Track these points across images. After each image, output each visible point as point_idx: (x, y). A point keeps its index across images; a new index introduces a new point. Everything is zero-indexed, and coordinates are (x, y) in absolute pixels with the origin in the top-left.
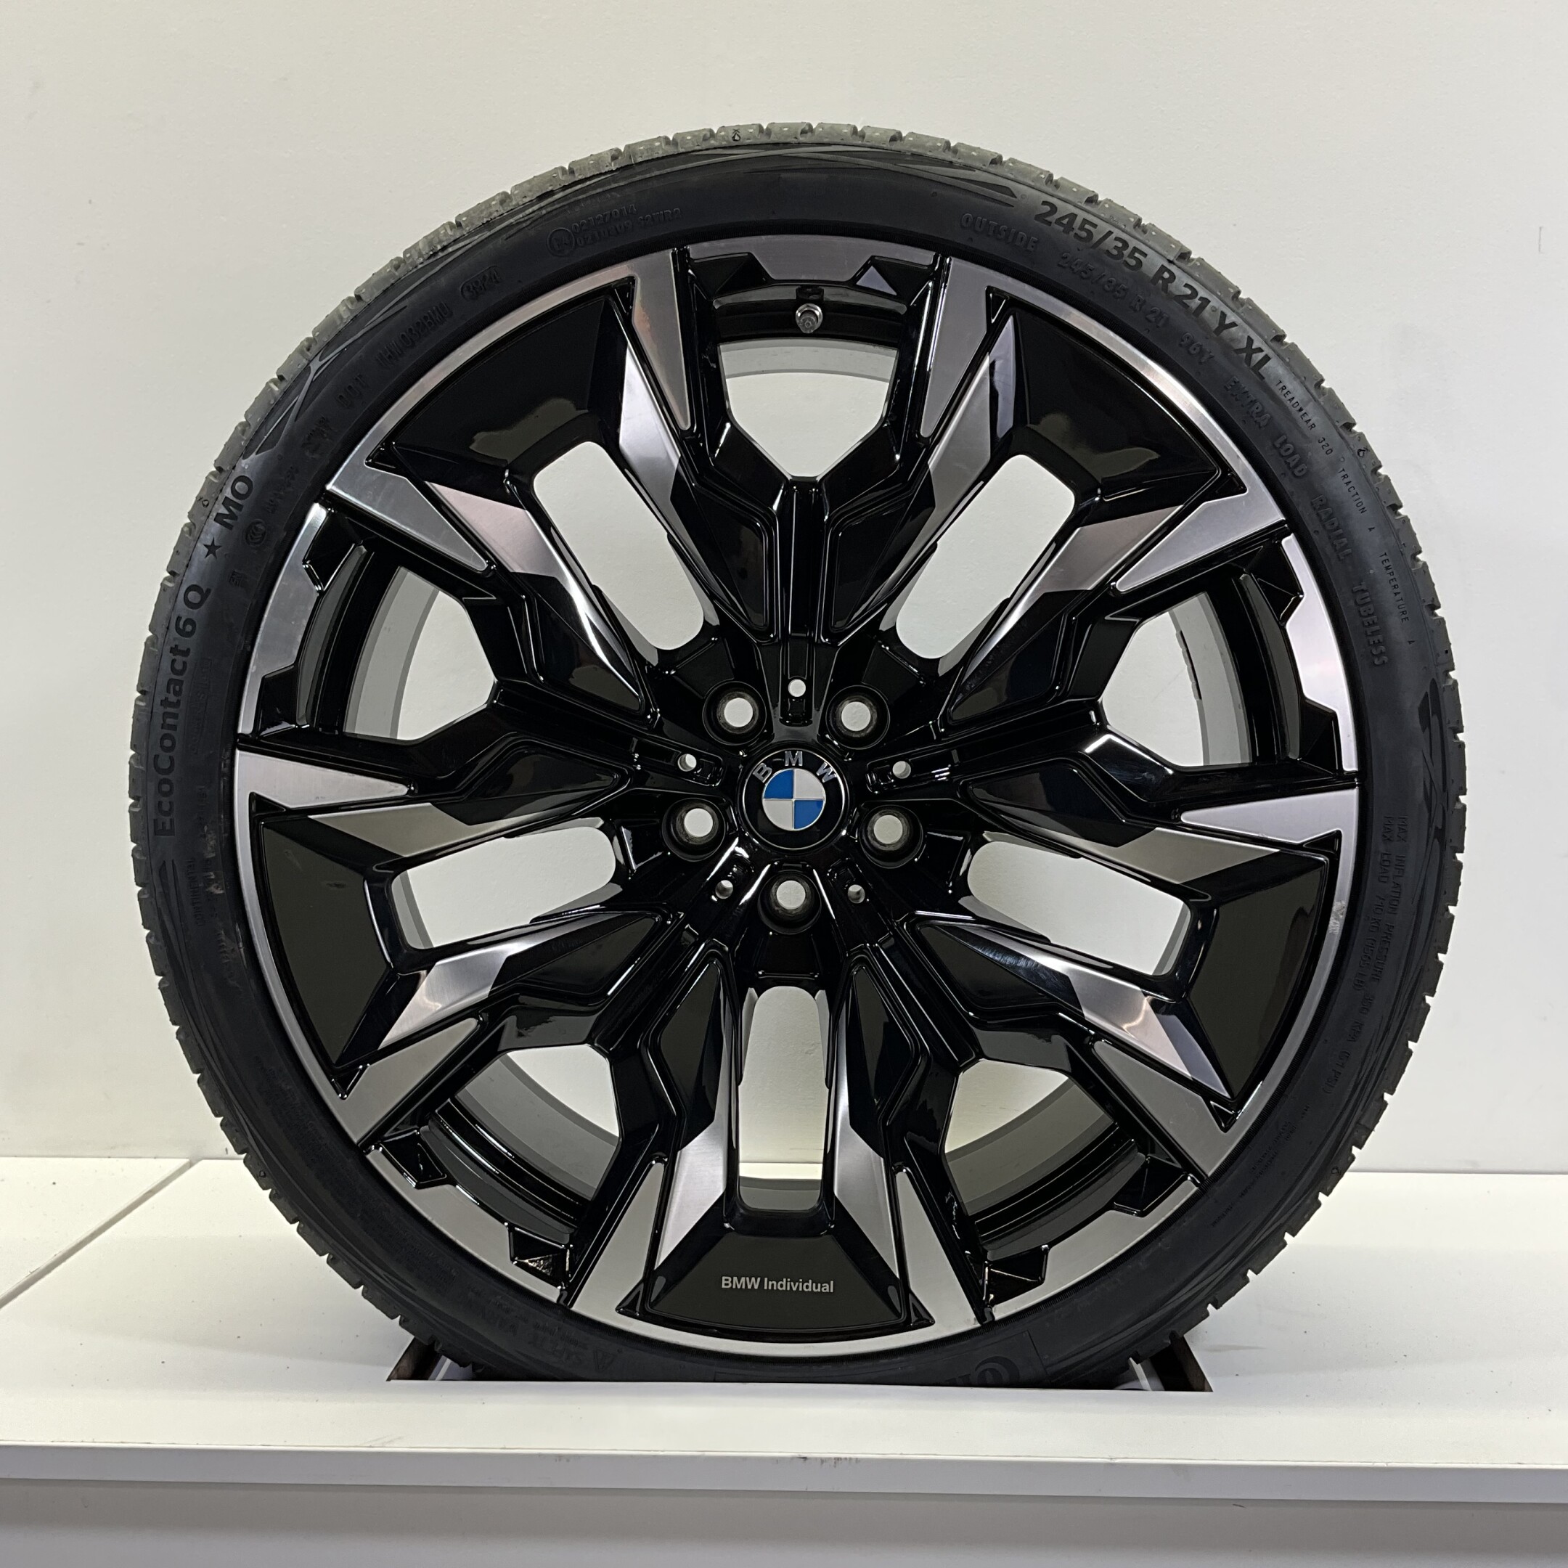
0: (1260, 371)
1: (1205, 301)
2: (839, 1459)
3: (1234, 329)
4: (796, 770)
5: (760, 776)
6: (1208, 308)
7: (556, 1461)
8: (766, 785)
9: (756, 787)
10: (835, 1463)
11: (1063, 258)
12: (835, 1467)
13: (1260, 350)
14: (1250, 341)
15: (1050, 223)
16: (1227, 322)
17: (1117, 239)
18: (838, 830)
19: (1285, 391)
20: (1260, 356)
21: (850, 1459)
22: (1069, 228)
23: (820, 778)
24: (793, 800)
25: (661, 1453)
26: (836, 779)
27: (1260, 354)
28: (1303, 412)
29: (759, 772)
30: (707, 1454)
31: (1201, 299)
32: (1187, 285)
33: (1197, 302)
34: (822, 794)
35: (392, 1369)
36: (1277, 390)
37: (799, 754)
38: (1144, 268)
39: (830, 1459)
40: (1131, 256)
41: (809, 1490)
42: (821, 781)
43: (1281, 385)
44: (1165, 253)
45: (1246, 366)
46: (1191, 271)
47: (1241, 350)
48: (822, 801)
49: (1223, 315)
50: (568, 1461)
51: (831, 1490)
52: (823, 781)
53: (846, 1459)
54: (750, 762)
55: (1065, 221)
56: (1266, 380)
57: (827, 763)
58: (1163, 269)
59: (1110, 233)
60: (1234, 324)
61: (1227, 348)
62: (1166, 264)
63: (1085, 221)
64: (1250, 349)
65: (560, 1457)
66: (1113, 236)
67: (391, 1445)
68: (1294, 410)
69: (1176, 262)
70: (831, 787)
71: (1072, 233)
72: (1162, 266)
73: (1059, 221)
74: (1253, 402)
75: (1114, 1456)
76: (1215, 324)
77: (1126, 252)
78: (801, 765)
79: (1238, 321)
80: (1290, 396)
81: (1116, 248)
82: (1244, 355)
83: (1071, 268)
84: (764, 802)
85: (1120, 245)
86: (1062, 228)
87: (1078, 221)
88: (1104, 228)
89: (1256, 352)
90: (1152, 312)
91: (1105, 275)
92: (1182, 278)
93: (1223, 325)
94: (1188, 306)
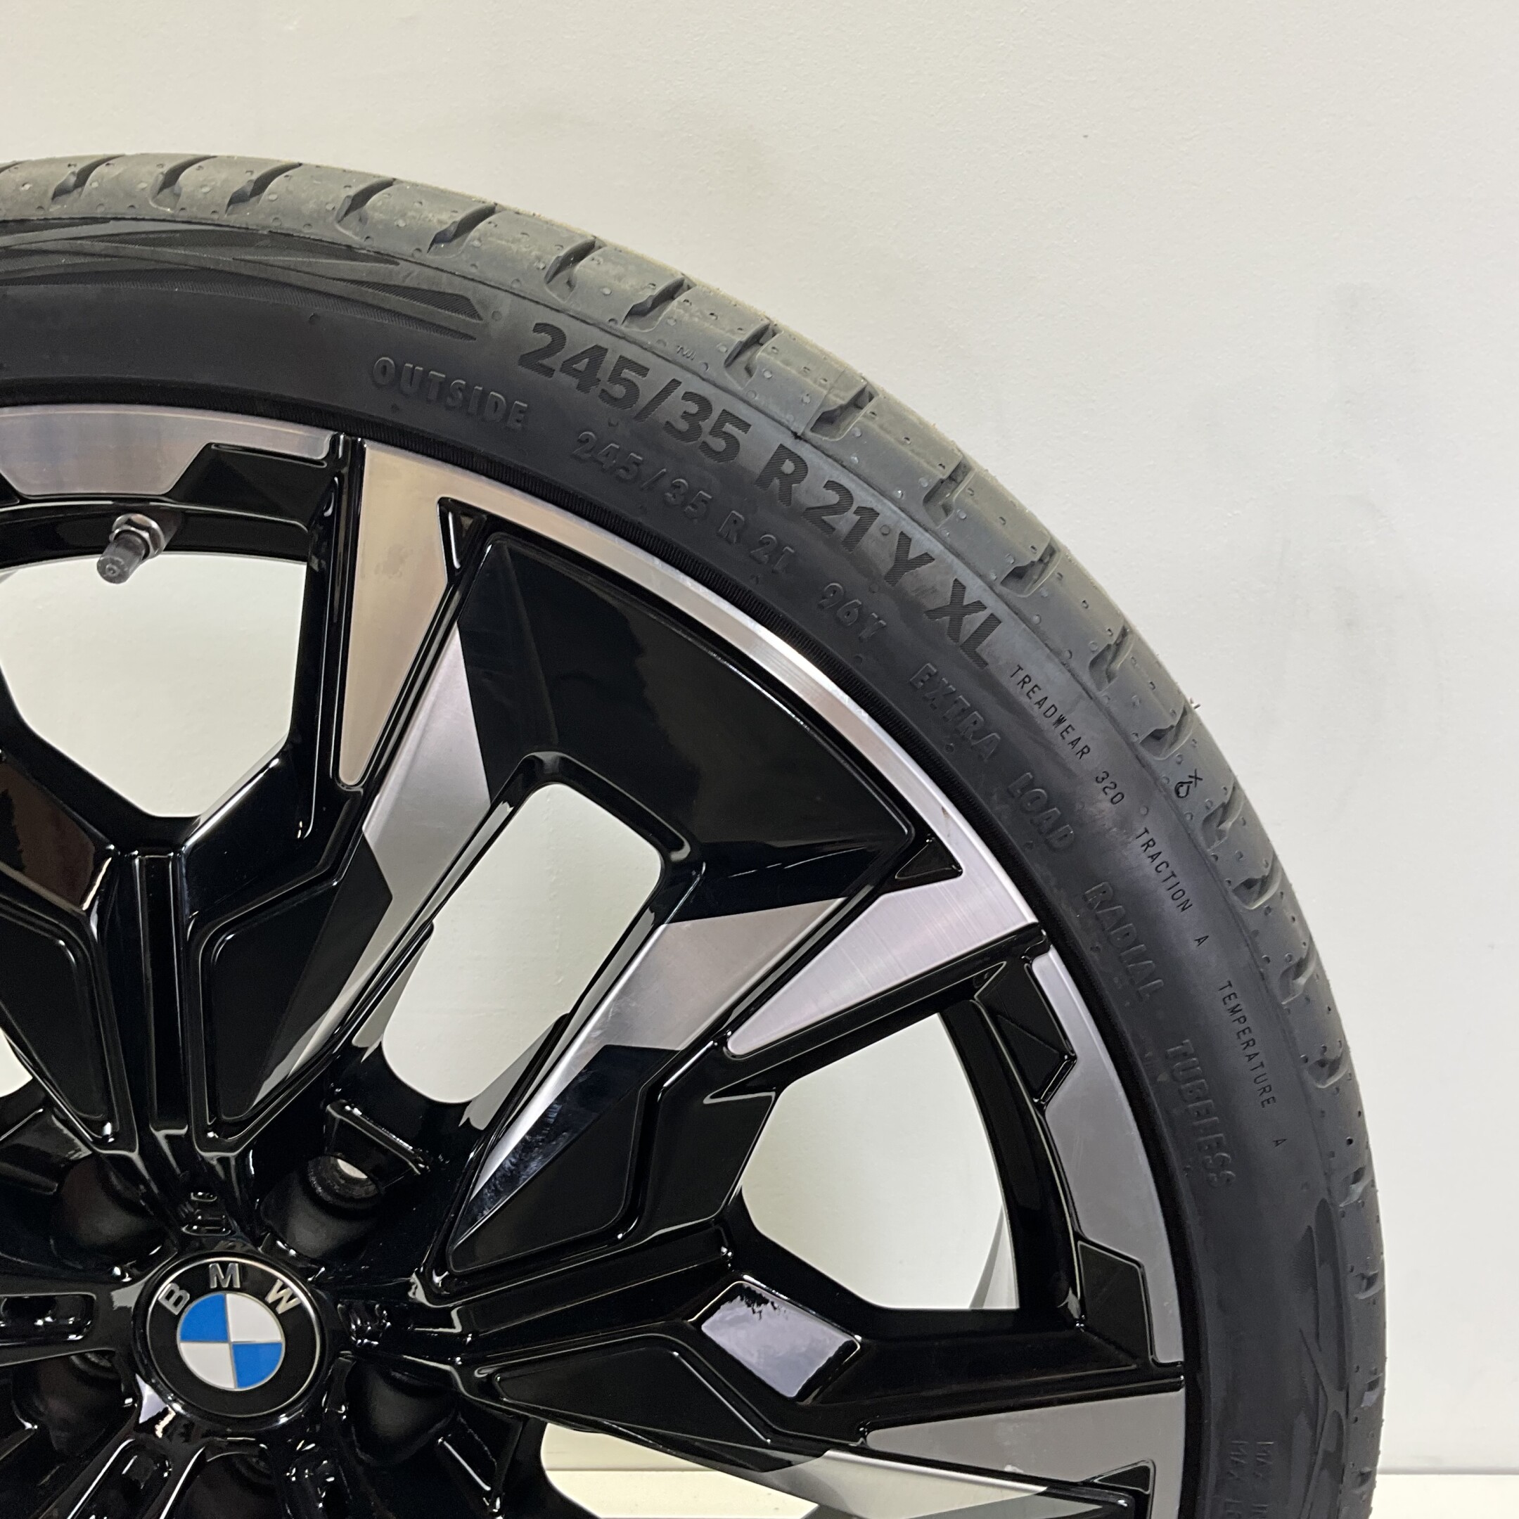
0: (977, 650)
1: (868, 514)
3: (923, 570)
6: (874, 529)
11: (580, 441)
13: (979, 606)
14: (959, 587)
15: (549, 372)
16: (913, 554)
17: (688, 396)
19: (1028, 687)
20: (982, 616)
22: (587, 380)
27: (981, 613)
28: (1066, 724)
31: (860, 510)
32: (831, 485)
33: (851, 518)
36: (1011, 685)
38: (743, 458)
40: (717, 431)
43: (1021, 675)
44: (787, 418)
45: (949, 640)
46: (840, 452)
47: (939, 611)
49: (905, 540)
55: (582, 365)
56: (992, 668)
58: (783, 453)
59: (675, 383)
60: (926, 558)
61: (910, 608)
62: (790, 443)
63: (624, 362)
64: (958, 605)
66: (680, 391)
68: (1046, 724)
69: (810, 434)
71: (595, 390)
72: (781, 446)
73: (567, 367)
74: (965, 712)
76: (885, 563)
77: (707, 425)
79: (936, 548)
80: (1038, 696)
81: (686, 415)
82: (947, 619)
83: (596, 461)
85: (693, 408)
86: (574, 382)
87: (610, 360)
88: (660, 375)
89: (970, 613)
90: (762, 544)
91: (664, 474)
92: (822, 469)
93: (905, 560)
94: (834, 529)
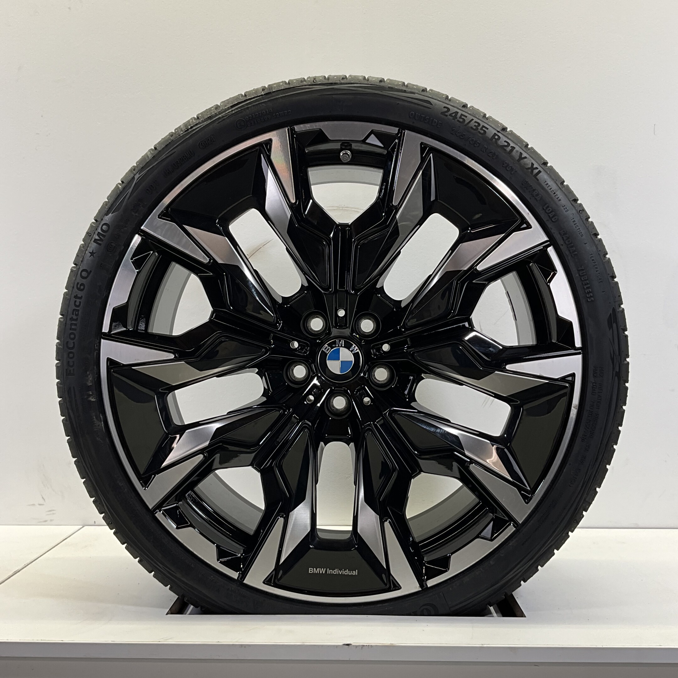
0: (537, 177)
1: (513, 148)
2: (364, 645)
3: (525, 160)
4: (341, 348)
5: (325, 351)
6: (515, 150)
7: (240, 647)
8: (328, 355)
9: (324, 355)
10: (362, 647)
11: (453, 130)
12: (362, 649)
13: (537, 168)
14: (533, 164)
15: (447, 116)
16: (523, 156)
17: (475, 122)
18: (359, 374)
19: (548, 186)
20: (537, 171)
21: (369, 646)
22: (455, 117)
23: (351, 351)
24: (340, 361)
25: (286, 644)
26: (358, 352)
27: (537, 170)
28: (556, 194)
29: (325, 349)
30: (306, 644)
31: (511, 147)
32: (505, 141)
33: (510, 148)
34: (352, 359)
35: (168, 610)
36: (544, 185)
37: (343, 342)
38: (487, 135)
39: (359, 646)
40: (481, 129)
41: (350, 660)
42: (352, 353)
43: (546, 183)
44: (496, 128)
45: (531, 175)
46: (507, 135)
47: (529, 168)
48: (352, 362)
49: (521, 154)
50: (245, 647)
51: (360, 660)
52: (353, 353)
53: (366, 645)
54: (321, 345)
55: (453, 115)
56: (540, 181)
57: (354, 345)
59: (473, 120)
60: (526, 158)
61: (523, 167)
62: (496, 133)
63: (462, 115)
64: (532, 168)
65: (242, 645)
66: (474, 121)
67: (168, 641)
68: (552, 194)
69: (500, 131)
70: (356, 355)
71: (456, 120)
72: (495, 133)
73: (451, 115)
74: (534, 190)
75: (483, 643)
76: (517, 158)
77: (479, 128)
78: (343, 346)
79: (528, 156)
80: (550, 188)
81: (475, 126)
82: (530, 170)
83: (456, 134)
84: (327, 361)
85: (477, 124)
86: (452, 118)
87: (459, 115)
88: (470, 117)
89: (535, 169)
90: (490, 152)
91: (470, 137)
92: (503, 138)
93: (521, 158)
94: (506, 150)
